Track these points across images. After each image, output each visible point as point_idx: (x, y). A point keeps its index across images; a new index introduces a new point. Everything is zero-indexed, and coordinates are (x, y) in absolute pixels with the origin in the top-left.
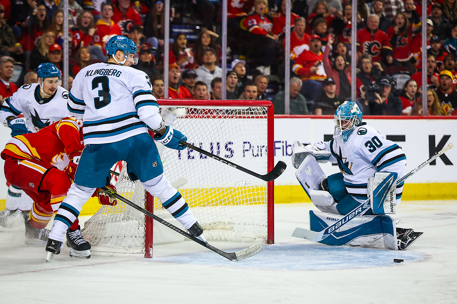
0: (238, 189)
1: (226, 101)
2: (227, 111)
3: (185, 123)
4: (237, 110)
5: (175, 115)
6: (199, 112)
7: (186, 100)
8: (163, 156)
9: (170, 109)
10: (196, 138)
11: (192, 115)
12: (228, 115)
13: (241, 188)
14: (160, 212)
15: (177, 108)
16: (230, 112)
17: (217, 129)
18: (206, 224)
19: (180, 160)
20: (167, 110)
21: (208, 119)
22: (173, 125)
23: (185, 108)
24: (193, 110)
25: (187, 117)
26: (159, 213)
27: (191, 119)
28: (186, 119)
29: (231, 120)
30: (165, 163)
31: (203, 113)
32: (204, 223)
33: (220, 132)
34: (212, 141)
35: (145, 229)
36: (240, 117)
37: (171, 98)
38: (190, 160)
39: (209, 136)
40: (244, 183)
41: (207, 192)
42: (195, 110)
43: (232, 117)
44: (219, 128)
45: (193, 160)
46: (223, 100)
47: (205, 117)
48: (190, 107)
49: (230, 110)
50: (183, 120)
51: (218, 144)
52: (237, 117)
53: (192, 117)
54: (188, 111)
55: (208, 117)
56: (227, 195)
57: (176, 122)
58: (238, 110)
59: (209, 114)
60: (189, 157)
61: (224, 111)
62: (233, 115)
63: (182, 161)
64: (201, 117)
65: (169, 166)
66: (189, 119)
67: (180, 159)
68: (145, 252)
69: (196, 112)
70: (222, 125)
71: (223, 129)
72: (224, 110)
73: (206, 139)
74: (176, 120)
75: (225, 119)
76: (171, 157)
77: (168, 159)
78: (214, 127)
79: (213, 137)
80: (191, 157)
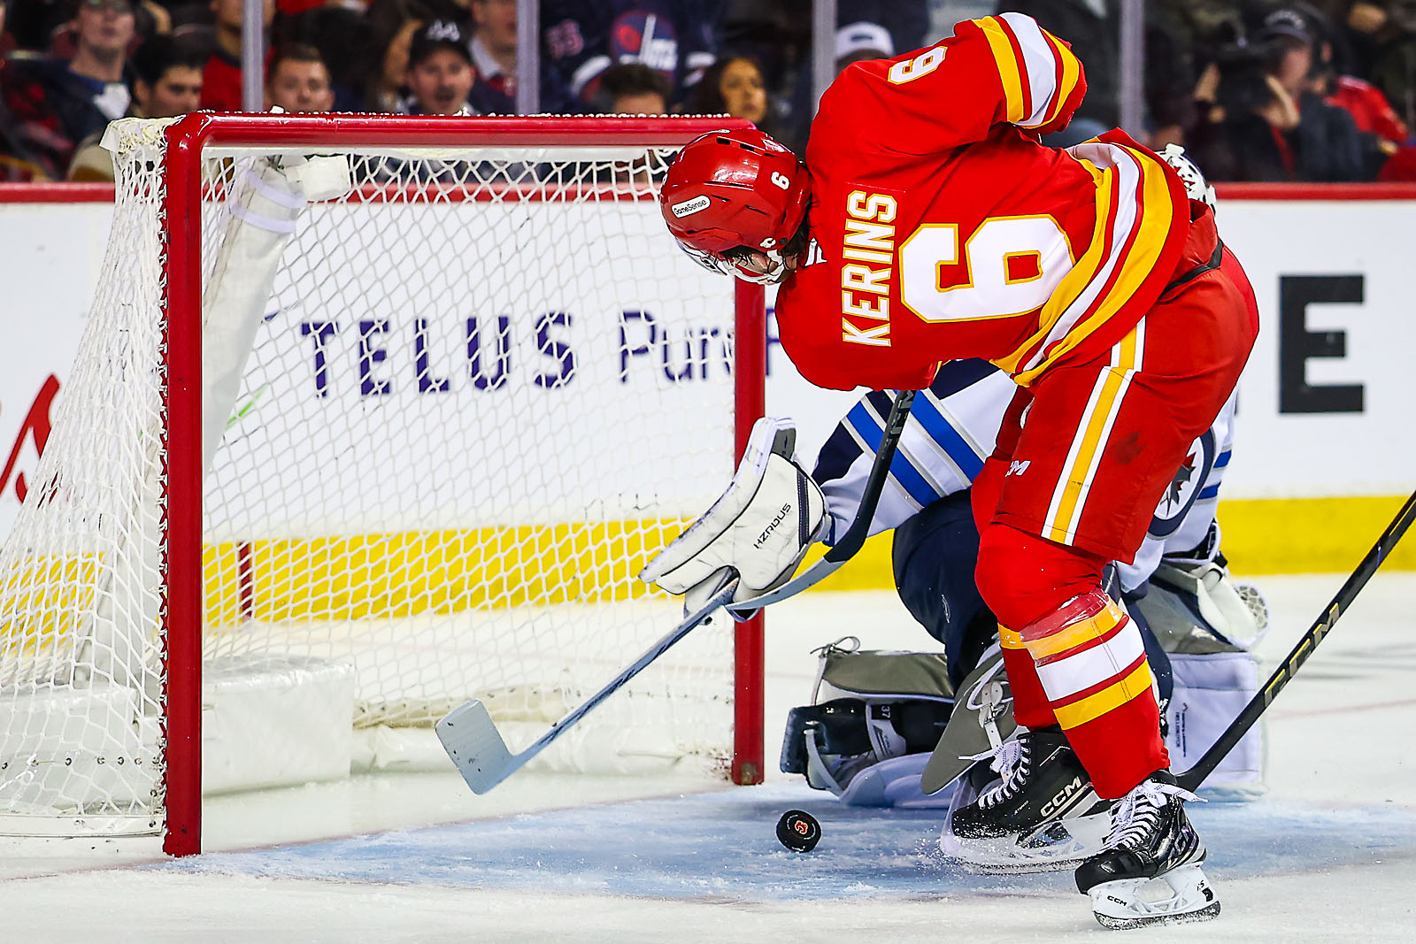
0: (598, 533)
1: (540, 122)
2: (545, 169)
3: (346, 230)
4: (591, 163)
5: (296, 191)
6: (414, 173)
7: (349, 116)
8: (243, 381)
9: (273, 162)
10: (399, 297)
11: (381, 189)
12: (551, 187)
13: (614, 528)
14: (232, 643)
15: (308, 157)
16: (556, 174)
17: (497, 251)
18: (451, 700)
19: (325, 402)
20: (261, 166)
21: (455, 205)
22: (292, 237)
23: (345, 158)
24: (382, 165)
25: (354, 198)
26: (227, 649)
27: (376, 208)
28: (353, 207)
29: (566, 212)
30: (256, 413)
31: (432, 181)
32: (443, 696)
33: (513, 267)
34: (477, 310)
35: (161, 725)
36: (607, 196)
37: (281, 111)
38: (371, 400)
39: (461, 289)
40: (629, 502)
41: (452, 550)
42: (393, 164)
43: (571, 196)
44: (508, 249)
45: (385, 398)
46: (526, 117)
47: (442, 199)
48: (367, 153)
49: (558, 165)
50: (340, 210)
51: (503, 322)
52: (592, 197)
53: (379, 199)
54: (361, 174)
55: (457, 197)
56: (548, 561)
57: (302, 222)
58: (599, 164)
59: (460, 185)
60: (367, 387)
61: (531, 169)
62: (573, 188)
63: (333, 405)
64: (420, 199)
65: (276, 428)
66: (365, 209)
67: (324, 394)
68: (166, 831)
69: (397, 174)
70: (524, 235)
71: (528, 254)
72: (530, 164)
73: (445, 303)
74: (307, 213)
75: (535, 206)
76: (280, 386)
77: (267, 395)
78: (486, 244)
79: (481, 294)
80: (379, 388)
